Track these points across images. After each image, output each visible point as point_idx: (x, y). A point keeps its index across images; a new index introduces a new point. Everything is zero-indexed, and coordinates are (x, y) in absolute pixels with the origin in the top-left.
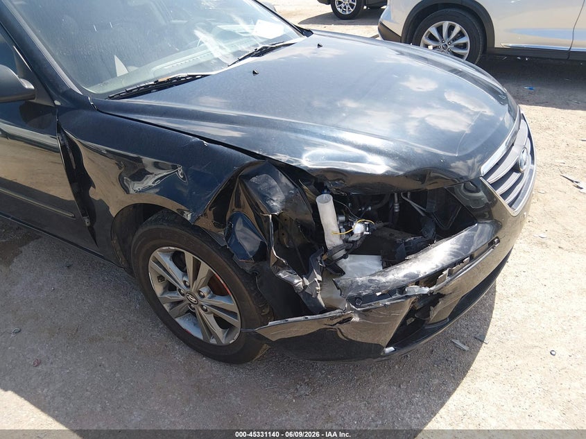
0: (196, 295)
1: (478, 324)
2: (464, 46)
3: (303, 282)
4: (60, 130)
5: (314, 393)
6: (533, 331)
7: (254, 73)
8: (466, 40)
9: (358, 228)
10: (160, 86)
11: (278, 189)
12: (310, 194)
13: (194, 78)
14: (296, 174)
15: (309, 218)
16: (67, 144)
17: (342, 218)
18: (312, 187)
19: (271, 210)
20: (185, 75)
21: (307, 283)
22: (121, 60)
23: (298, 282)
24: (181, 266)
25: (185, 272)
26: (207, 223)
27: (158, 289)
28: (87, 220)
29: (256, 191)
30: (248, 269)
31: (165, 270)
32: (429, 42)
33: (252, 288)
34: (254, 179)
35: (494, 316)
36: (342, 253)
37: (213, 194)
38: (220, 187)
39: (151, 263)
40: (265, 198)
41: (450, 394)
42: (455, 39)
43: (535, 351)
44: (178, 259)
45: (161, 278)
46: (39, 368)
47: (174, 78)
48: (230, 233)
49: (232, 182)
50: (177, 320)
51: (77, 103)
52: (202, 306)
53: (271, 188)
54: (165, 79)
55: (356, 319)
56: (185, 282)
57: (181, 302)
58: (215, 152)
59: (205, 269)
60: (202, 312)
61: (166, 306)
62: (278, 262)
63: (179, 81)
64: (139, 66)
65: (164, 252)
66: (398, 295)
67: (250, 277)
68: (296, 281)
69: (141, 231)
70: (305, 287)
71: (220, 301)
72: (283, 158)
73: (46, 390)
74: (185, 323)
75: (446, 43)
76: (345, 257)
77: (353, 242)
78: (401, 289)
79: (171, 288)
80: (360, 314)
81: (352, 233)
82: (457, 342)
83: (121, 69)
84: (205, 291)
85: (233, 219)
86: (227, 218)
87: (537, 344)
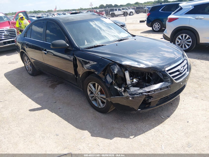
0: (97, 94)
1: (169, 114)
2: (190, 42)
3: (120, 89)
4: (73, 55)
5: (122, 122)
6: (184, 117)
7: (117, 45)
8: (190, 40)
9: (135, 80)
10: (95, 47)
11: (116, 68)
12: (123, 71)
13: (103, 45)
14: (121, 66)
15: (123, 76)
16: (74, 58)
17: (132, 78)
18: (124, 69)
19: (114, 73)
20: (101, 45)
21: (121, 90)
22: (86, 41)
23: (119, 89)
24: (95, 87)
25: (95, 89)
26: (101, 75)
27: (89, 93)
28: (75, 76)
29: (112, 69)
30: (109, 87)
31: (91, 88)
32: (179, 40)
33: (109, 92)
34: (112, 66)
35: (175, 112)
36: (131, 85)
37: (103, 69)
38: (104, 67)
39: (88, 86)
40: (113, 70)
41: (156, 126)
42: (187, 40)
43: (183, 121)
44: (94, 85)
45: (90, 91)
46: (60, 109)
47: (98, 45)
48: (106, 78)
49: (107, 66)
50: (92, 102)
51: (78, 49)
52: (98, 97)
53: (115, 68)
54: (96, 45)
55: (130, 99)
56: (95, 91)
57: (94, 96)
58: (104, 60)
59: (100, 87)
60: (98, 99)
61: (90, 98)
62: (115, 84)
63: (99, 46)
64: (90, 43)
65: (91, 83)
66: (141, 94)
67: (109, 88)
68: (118, 89)
69: (87, 78)
70: (120, 91)
71: (102, 96)
72: (118, 62)
73: (61, 114)
74: (94, 103)
75: (184, 41)
76: (131, 87)
77: (133, 84)
78: (142, 93)
79: (92, 93)
80: (131, 98)
81: (133, 81)
82: (162, 117)
83: (86, 43)
84: (99, 93)
85: (107, 75)
86: (105, 75)
87: (184, 119)
